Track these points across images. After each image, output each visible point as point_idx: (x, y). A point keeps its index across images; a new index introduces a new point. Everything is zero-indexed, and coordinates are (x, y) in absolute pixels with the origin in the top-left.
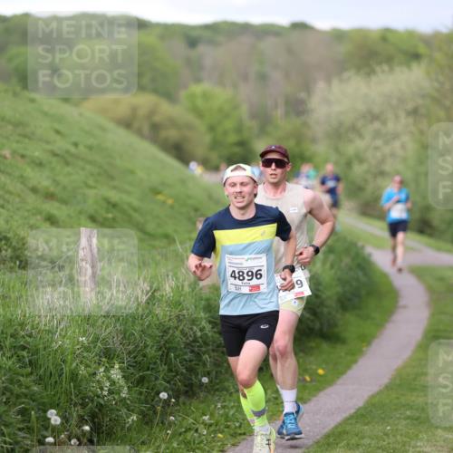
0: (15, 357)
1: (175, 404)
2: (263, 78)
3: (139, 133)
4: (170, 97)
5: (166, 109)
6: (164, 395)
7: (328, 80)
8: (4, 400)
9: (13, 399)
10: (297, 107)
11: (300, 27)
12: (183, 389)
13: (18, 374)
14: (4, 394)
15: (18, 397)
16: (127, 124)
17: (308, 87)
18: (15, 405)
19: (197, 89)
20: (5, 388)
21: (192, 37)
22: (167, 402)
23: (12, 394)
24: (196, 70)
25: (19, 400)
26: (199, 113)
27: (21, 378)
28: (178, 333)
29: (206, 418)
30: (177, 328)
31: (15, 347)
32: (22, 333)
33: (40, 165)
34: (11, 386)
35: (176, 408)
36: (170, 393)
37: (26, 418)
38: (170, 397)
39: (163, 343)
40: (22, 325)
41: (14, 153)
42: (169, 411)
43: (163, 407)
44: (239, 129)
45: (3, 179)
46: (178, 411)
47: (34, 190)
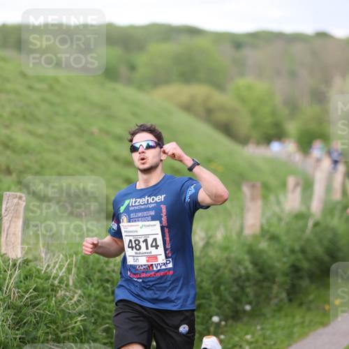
0: (101, 288)
1: (226, 325)
2: (293, 75)
3: (197, 115)
4: (220, 87)
5: (218, 98)
6: (216, 319)
7: (344, 76)
8: (93, 321)
9: (99, 320)
10: (320, 98)
11: (322, 35)
12: (231, 314)
14: (93, 316)
15: (103, 318)
16: (188, 108)
17: (328, 81)
18: (101, 325)
19: (242, 82)
20: (94, 312)
21: (238, 42)
22: (218, 325)
23: (99, 316)
24: (241, 67)
25: (105, 321)
26: (243, 100)
27: (107, 305)
28: (227, 271)
29: (249, 337)
30: (225, 267)
31: (101, 280)
32: (107, 269)
33: (120, 139)
34: (98, 310)
35: (226, 329)
36: (221, 317)
37: (109, 335)
38: (220, 321)
39: (215, 278)
40: (107, 263)
41: (101, 130)
42: (220, 331)
43: (215, 329)
44: (274, 113)
45: (92, 150)
46: (227, 331)
47: (116, 159)
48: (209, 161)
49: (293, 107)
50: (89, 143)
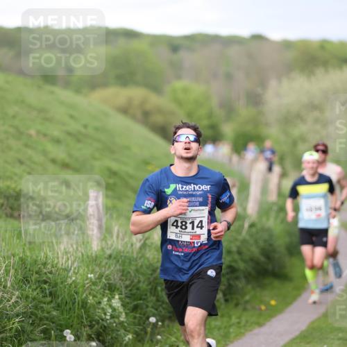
0: (39, 289)
1: (163, 326)
2: (229, 77)
3: (134, 117)
4: (157, 89)
5: (154, 100)
6: (153, 320)
7: (279, 78)
8: (31, 322)
9: (37, 321)
10: (255, 100)
11: (258, 38)
12: (168, 315)
13: (41, 302)
14: (30, 317)
15: (41, 319)
16: (125, 111)
17: (263, 84)
18: (39, 326)
19: (179, 84)
20: (32, 313)
21: (174, 45)
22: (155, 325)
23: (37, 317)
24: (178, 70)
25: (42, 322)
26: (179, 103)
27: (44, 305)
31: (39, 281)
32: (45, 271)
33: (58, 141)
34: (36, 311)
35: (162, 329)
36: (158, 318)
37: (47, 336)
38: (157, 321)
39: (152, 279)
40: (45, 264)
41: (38, 132)
42: (156, 331)
43: (152, 329)
44: (210, 115)
45: (30, 152)
46: (164, 331)
47: (54, 161)
48: (146, 163)
49: (229, 109)
50: (26, 145)
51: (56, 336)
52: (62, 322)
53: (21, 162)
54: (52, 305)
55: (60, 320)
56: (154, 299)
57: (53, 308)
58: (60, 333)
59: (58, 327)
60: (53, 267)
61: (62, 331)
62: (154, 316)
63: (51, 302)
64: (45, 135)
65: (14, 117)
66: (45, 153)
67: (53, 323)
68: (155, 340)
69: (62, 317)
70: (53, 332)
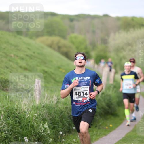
0: (14, 120)
1: (65, 135)
2: (94, 32)
3: (54, 49)
4: (64, 37)
5: (63, 42)
6: (61, 133)
7: (115, 33)
8: (10, 134)
9: (13, 134)
10: (105, 41)
11: (106, 16)
12: (67, 131)
13: (14, 125)
14: (10, 132)
15: (15, 133)
16: (50, 46)
17: (108, 35)
18: (14, 135)
19: (73, 35)
20: (11, 130)
21: (71, 19)
22: (62, 135)
23: (13, 132)
24: (72, 29)
26: (73, 43)
27: (16, 127)
28: (66, 113)
29: (74, 140)
30: (65, 111)
31: (14, 117)
32: (16, 113)
33: (22, 59)
34: (13, 129)
35: (65, 137)
36: (63, 132)
37: (17, 140)
38: (63, 133)
39: (61, 116)
40: (16, 110)
41: (15, 55)
42: (63, 138)
43: (61, 137)
44: (86, 48)
45: (11, 63)
46: (65, 138)
47: (21, 67)
48: (59, 68)
49: (94, 45)
50: (9, 60)
51: (21, 140)
52: (24, 134)
53: (7, 68)
54: (19, 127)
55: (22, 133)
56: (62, 124)
57: (20, 128)
58: (22, 138)
59: (22, 136)
60: (20, 111)
61: (23, 137)
62: (61, 131)
63: (19, 125)
64: (17, 56)
65: (4, 49)
66: (17, 64)
67: (20, 134)
68: (62, 141)
69: (23, 132)
70: (19, 138)
